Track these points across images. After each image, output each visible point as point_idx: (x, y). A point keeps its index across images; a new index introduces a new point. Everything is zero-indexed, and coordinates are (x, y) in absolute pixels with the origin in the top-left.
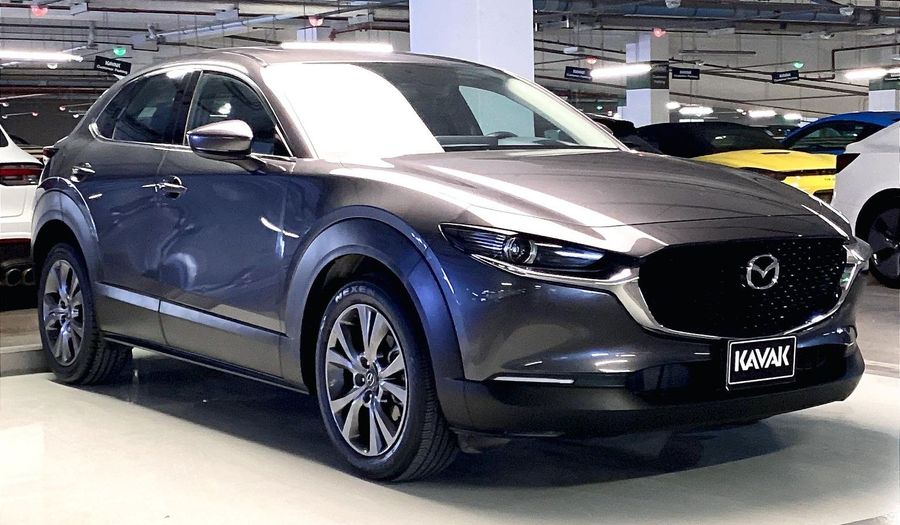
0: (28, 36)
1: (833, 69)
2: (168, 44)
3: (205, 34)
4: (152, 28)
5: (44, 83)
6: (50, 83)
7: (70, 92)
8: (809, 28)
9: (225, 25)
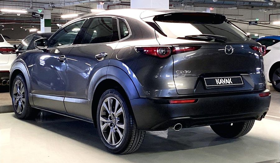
0: (11, 4)
1: (270, 21)
2: (56, 8)
3: (67, 5)
4: (51, 3)
5: (15, 19)
6: (18, 19)
7: (24, 22)
8: (261, 8)
9: (74, 3)
